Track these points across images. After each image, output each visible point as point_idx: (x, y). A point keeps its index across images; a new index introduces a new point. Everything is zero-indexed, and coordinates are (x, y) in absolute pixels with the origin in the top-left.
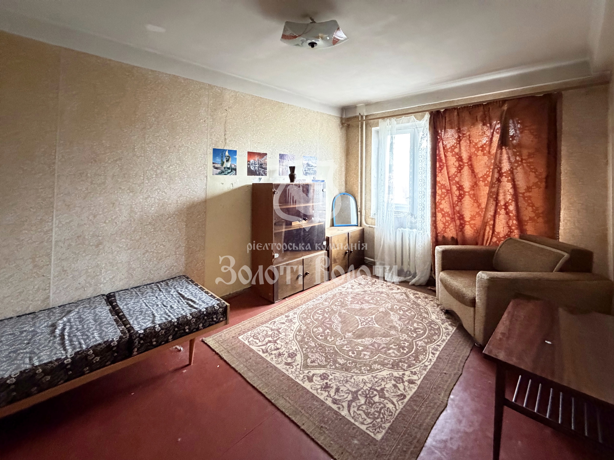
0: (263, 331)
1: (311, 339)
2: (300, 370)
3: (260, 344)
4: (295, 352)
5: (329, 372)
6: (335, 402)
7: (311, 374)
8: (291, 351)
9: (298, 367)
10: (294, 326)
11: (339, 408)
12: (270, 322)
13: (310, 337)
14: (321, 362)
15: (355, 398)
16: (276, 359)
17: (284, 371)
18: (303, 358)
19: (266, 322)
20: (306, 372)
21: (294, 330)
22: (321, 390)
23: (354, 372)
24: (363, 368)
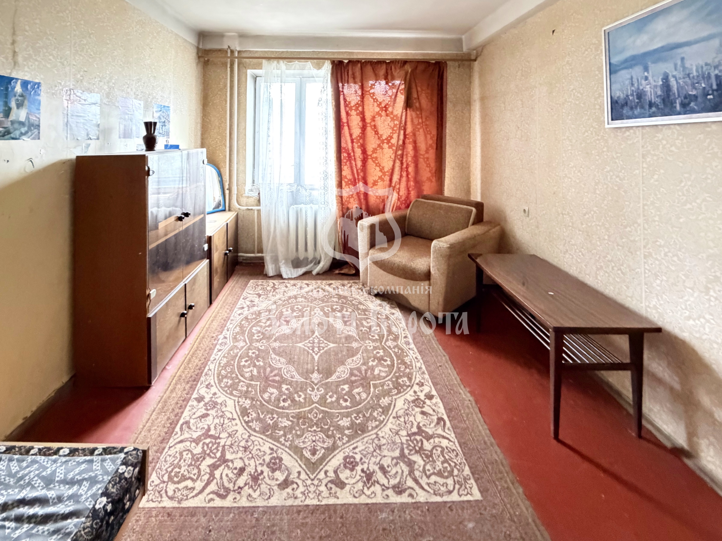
0: (181, 454)
1: (275, 416)
2: (312, 480)
3: (199, 485)
4: (275, 455)
5: (348, 451)
6: (399, 490)
7: (331, 474)
8: (267, 458)
9: (303, 476)
10: (228, 409)
11: (411, 495)
12: (178, 429)
13: (272, 412)
14: (324, 442)
15: (411, 464)
16: (258, 492)
17: (290, 502)
18: (296, 457)
19: (170, 432)
20: (322, 475)
21: (235, 416)
22: (368, 488)
23: (373, 428)
24: (375, 414)
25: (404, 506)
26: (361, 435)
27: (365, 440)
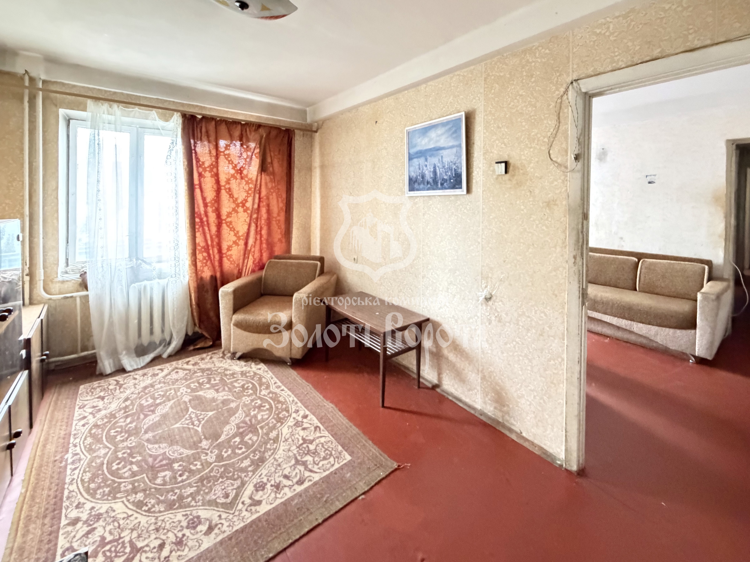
1: (176, 491)
2: (233, 513)
4: (191, 517)
5: (255, 480)
6: (300, 482)
7: (248, 501)
8: (184, 523)
9: (224, 516)
10: (118, 512)
11: (309, 481)
13: (172, 490)
14: (233, 485)
15: (304, 464)
16: (187, 550)
17: (220, 538)
18: (212, 508)
20: (240, 506)
22: (279, 493)
23: (270, 456)
24: (268, 446)
25: (306, 490)
26: (261, 465)
27: (267, 466)
